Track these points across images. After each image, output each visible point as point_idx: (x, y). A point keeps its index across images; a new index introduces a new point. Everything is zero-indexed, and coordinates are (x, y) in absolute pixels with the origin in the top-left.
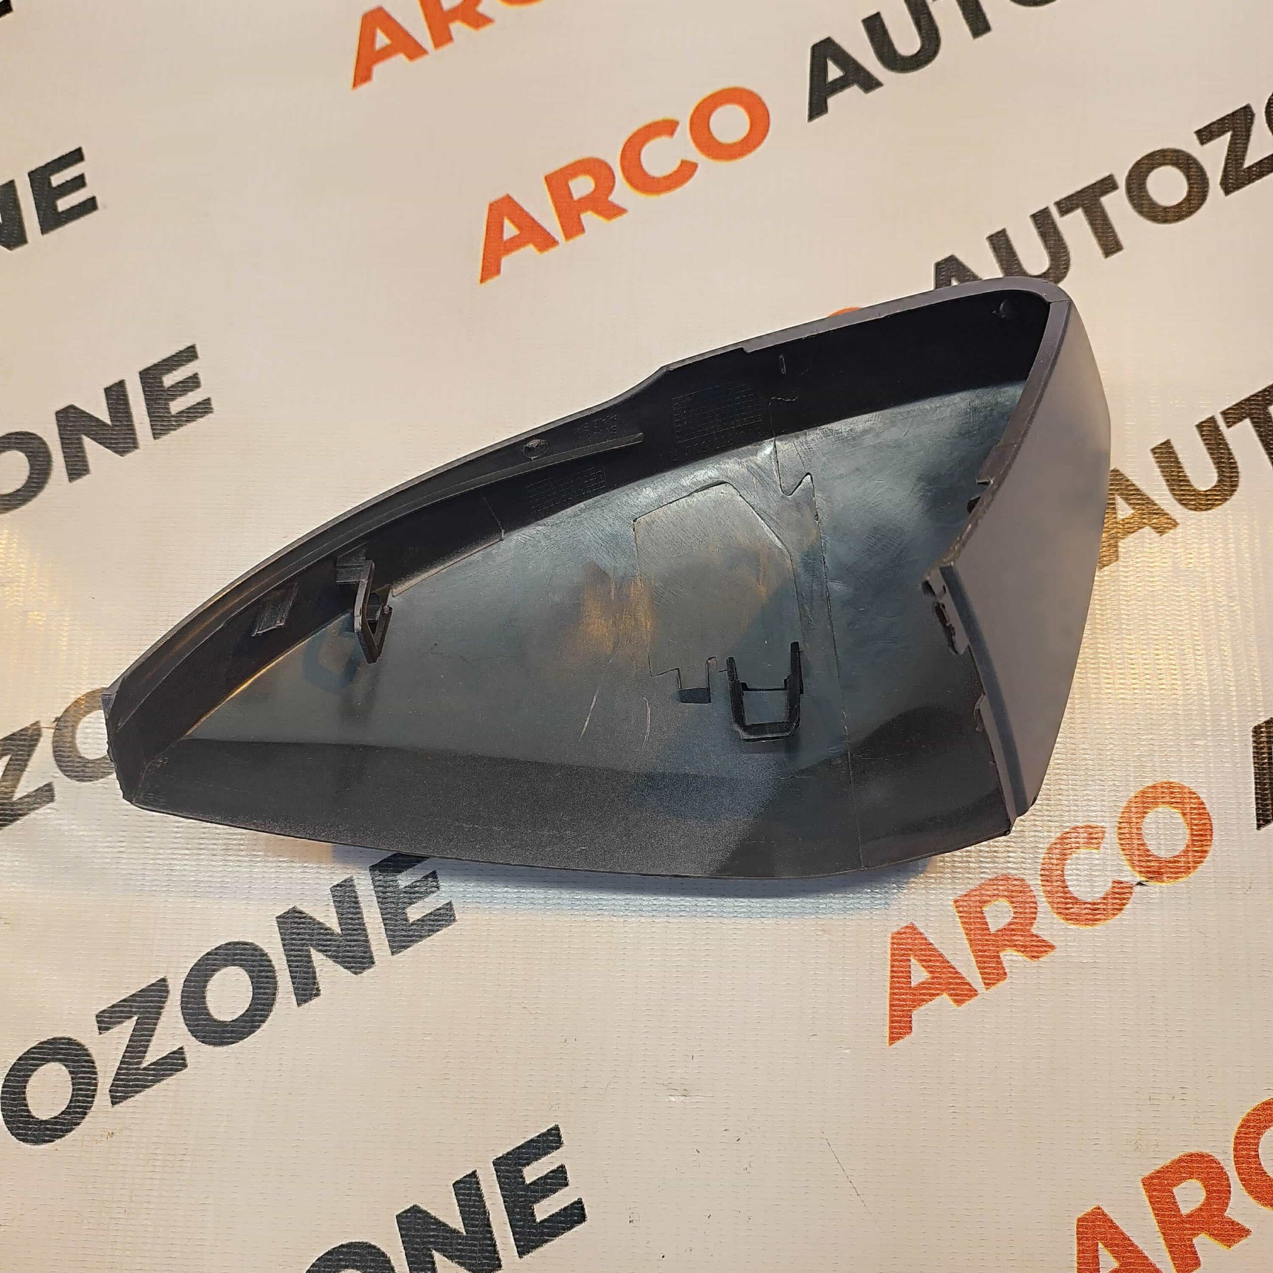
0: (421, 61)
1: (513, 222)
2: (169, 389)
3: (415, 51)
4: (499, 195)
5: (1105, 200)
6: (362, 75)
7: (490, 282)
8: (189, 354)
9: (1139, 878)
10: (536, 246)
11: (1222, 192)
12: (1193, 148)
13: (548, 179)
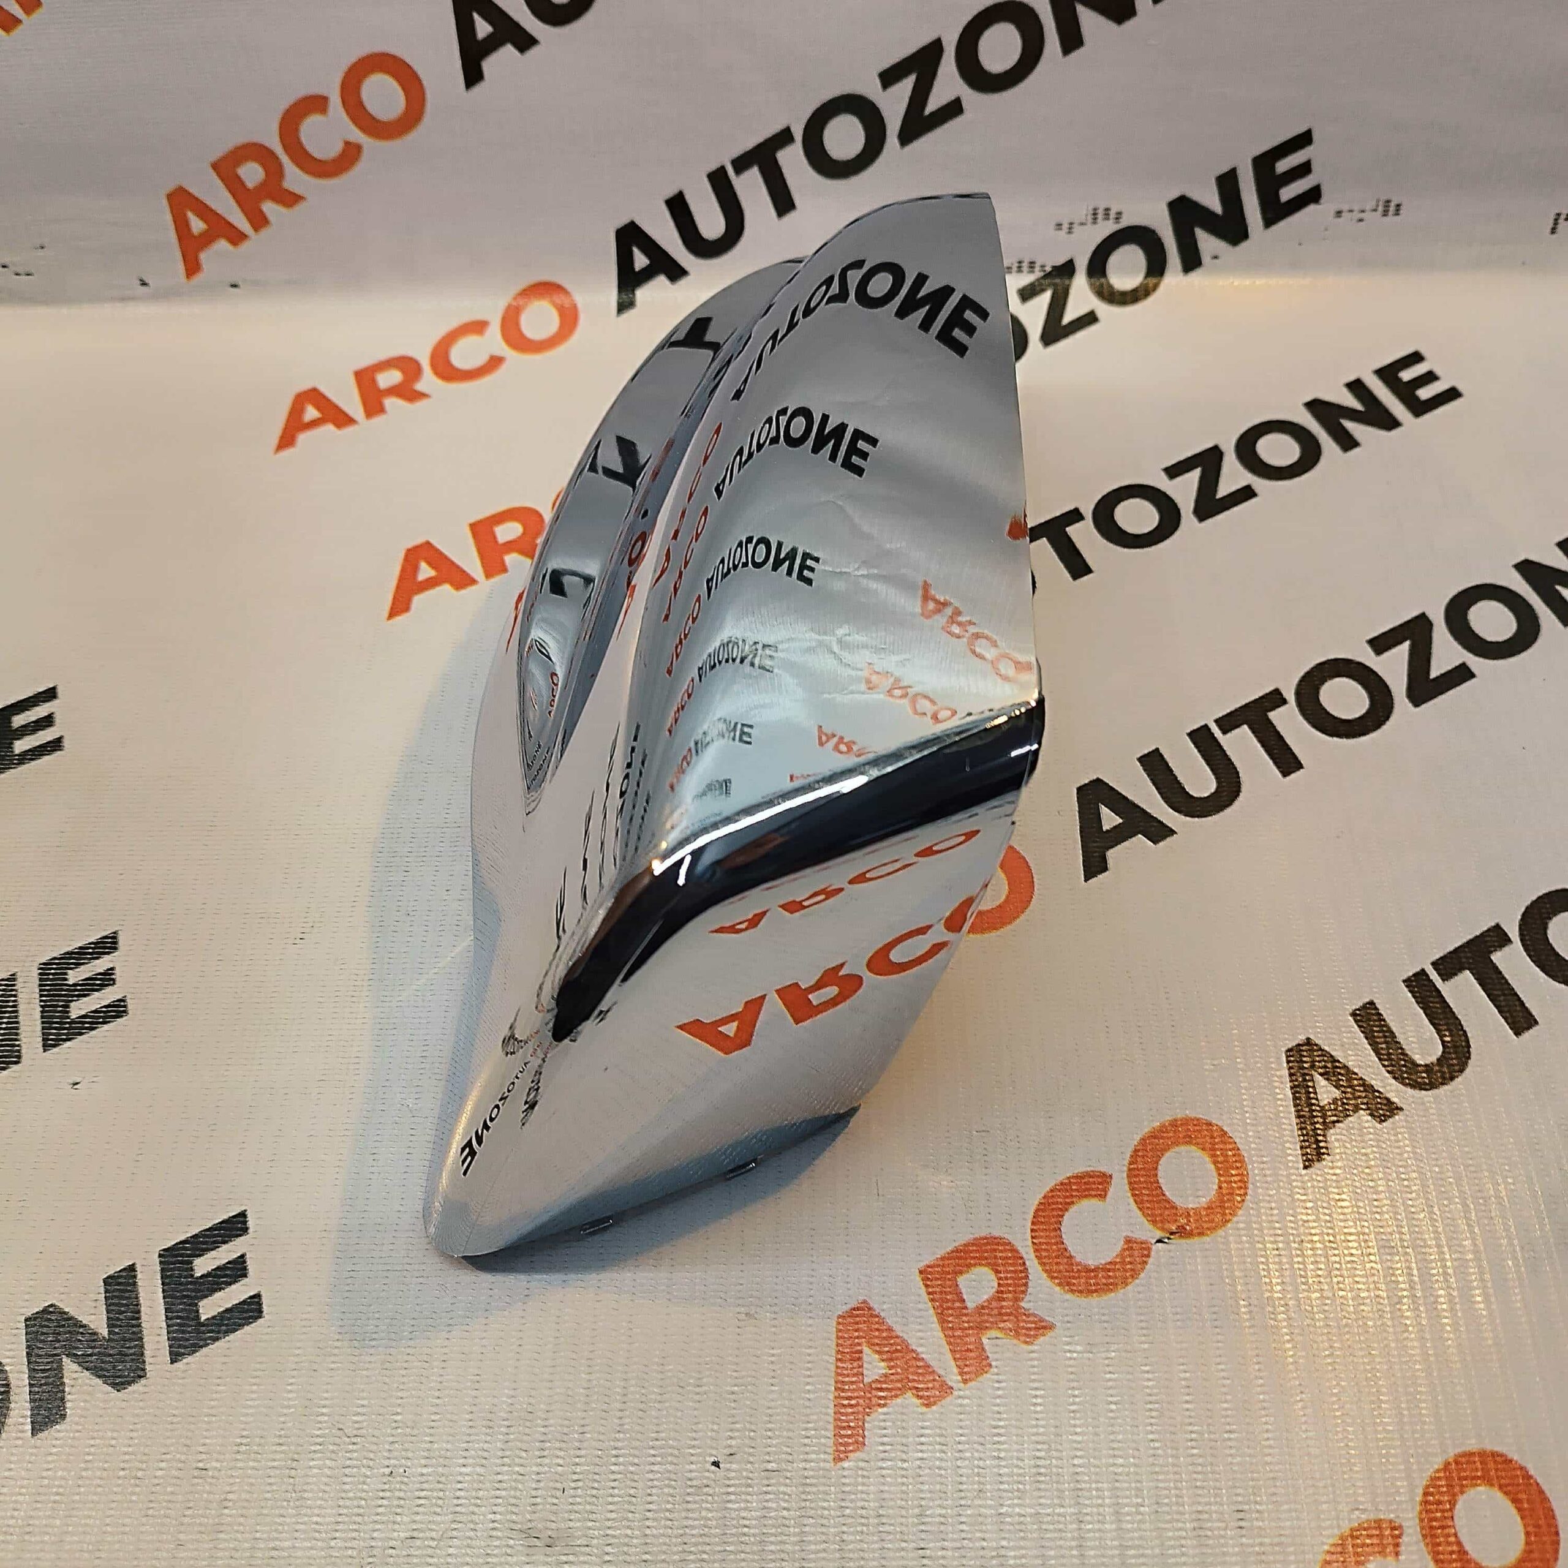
0: (349, 430)
1: (429, 564)
2: (17, 730)
3: (342, 419)
4: (419, 541)
5: (1073, 531)
6: (287, 440)
7: (399, 619)
8: (51, 694)
9: (1159, 1234)
10: (452, 584)
11: (1195, 520)
12: (1163, 483)
13: (475, 527)
